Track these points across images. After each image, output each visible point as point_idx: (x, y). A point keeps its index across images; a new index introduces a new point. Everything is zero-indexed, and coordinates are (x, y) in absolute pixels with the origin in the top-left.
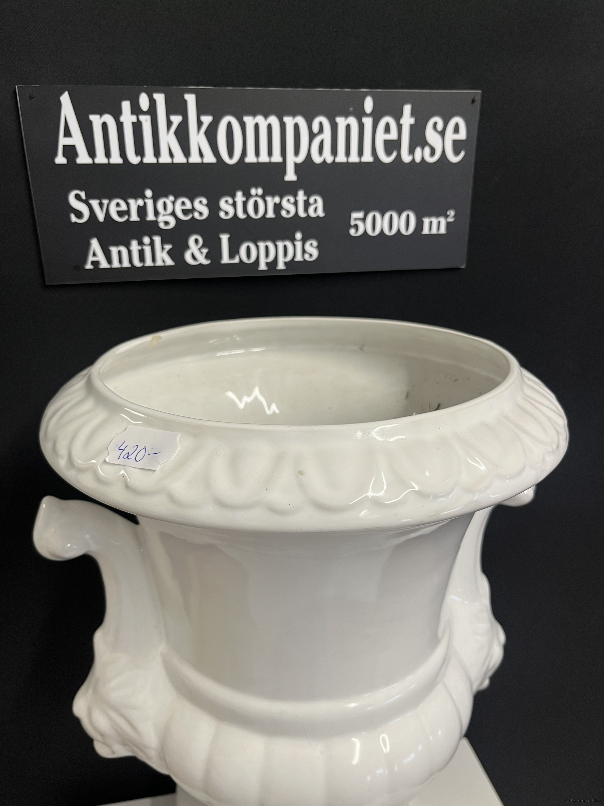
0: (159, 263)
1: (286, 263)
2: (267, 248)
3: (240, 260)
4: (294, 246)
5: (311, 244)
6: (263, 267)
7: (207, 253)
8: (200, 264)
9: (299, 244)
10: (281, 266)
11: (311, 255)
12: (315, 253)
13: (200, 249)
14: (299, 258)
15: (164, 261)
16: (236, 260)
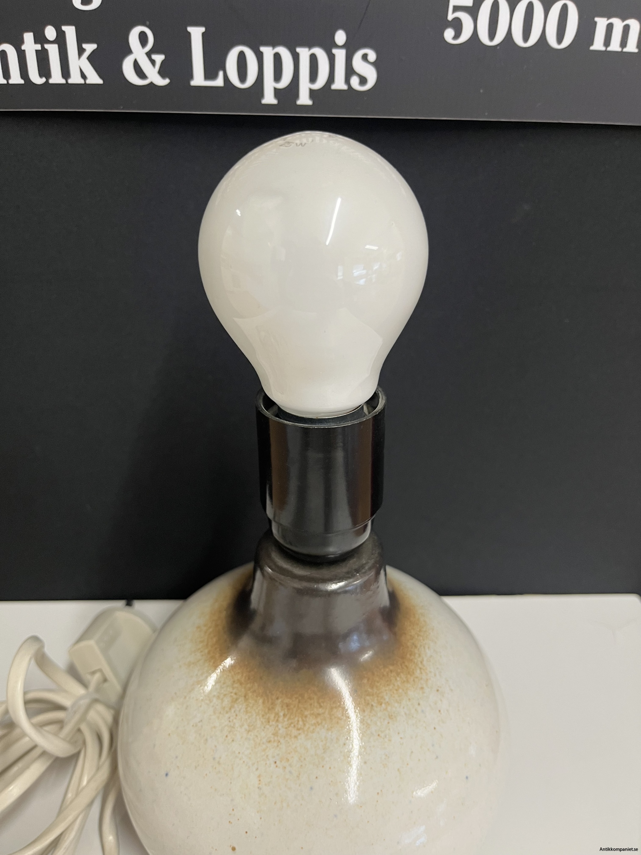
0: (75, 79)
1: (313, 93)
2: (277, 58)
3: (226, 79)
4: (332, 59)
5: (365, 57)
6: (269, 98)
7: (163, 63)
8: (152, 83)
9: (340, 55)
10: (304, 99)
11: (363, 80)
12: (371, 75)
13: (149, 54)
14: (339, 84)
15: (83, 76)
16: (219, 82)
